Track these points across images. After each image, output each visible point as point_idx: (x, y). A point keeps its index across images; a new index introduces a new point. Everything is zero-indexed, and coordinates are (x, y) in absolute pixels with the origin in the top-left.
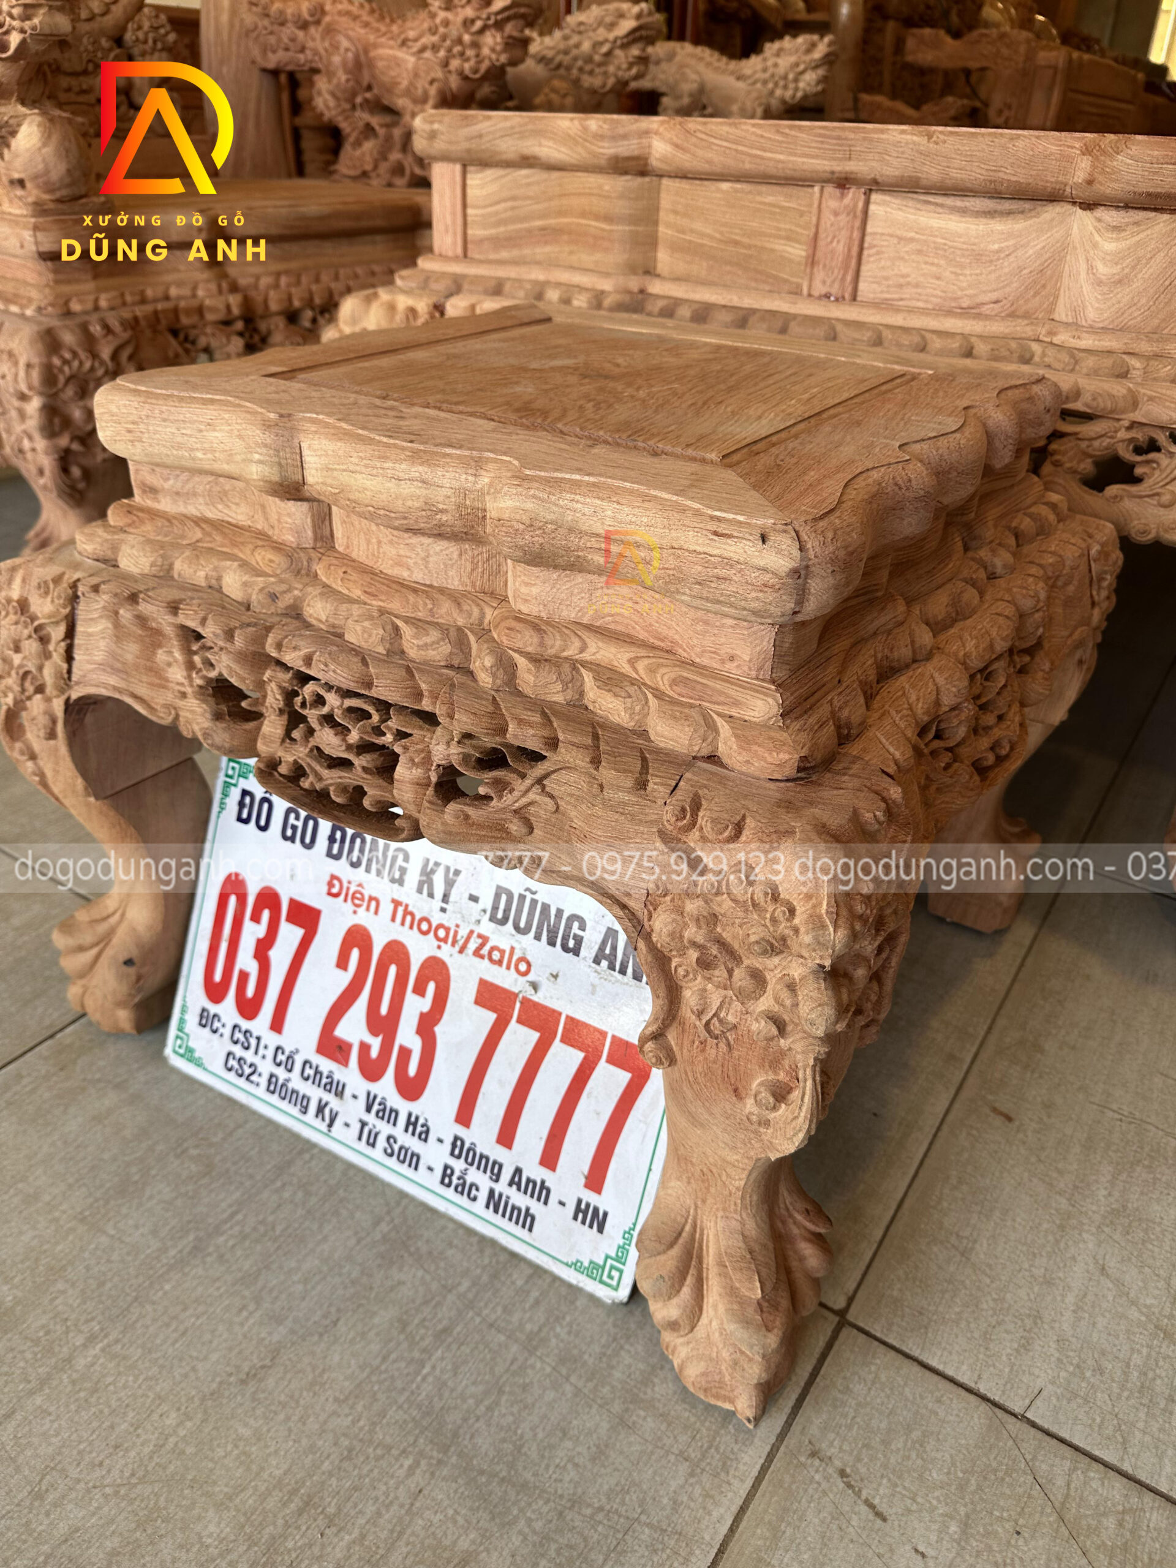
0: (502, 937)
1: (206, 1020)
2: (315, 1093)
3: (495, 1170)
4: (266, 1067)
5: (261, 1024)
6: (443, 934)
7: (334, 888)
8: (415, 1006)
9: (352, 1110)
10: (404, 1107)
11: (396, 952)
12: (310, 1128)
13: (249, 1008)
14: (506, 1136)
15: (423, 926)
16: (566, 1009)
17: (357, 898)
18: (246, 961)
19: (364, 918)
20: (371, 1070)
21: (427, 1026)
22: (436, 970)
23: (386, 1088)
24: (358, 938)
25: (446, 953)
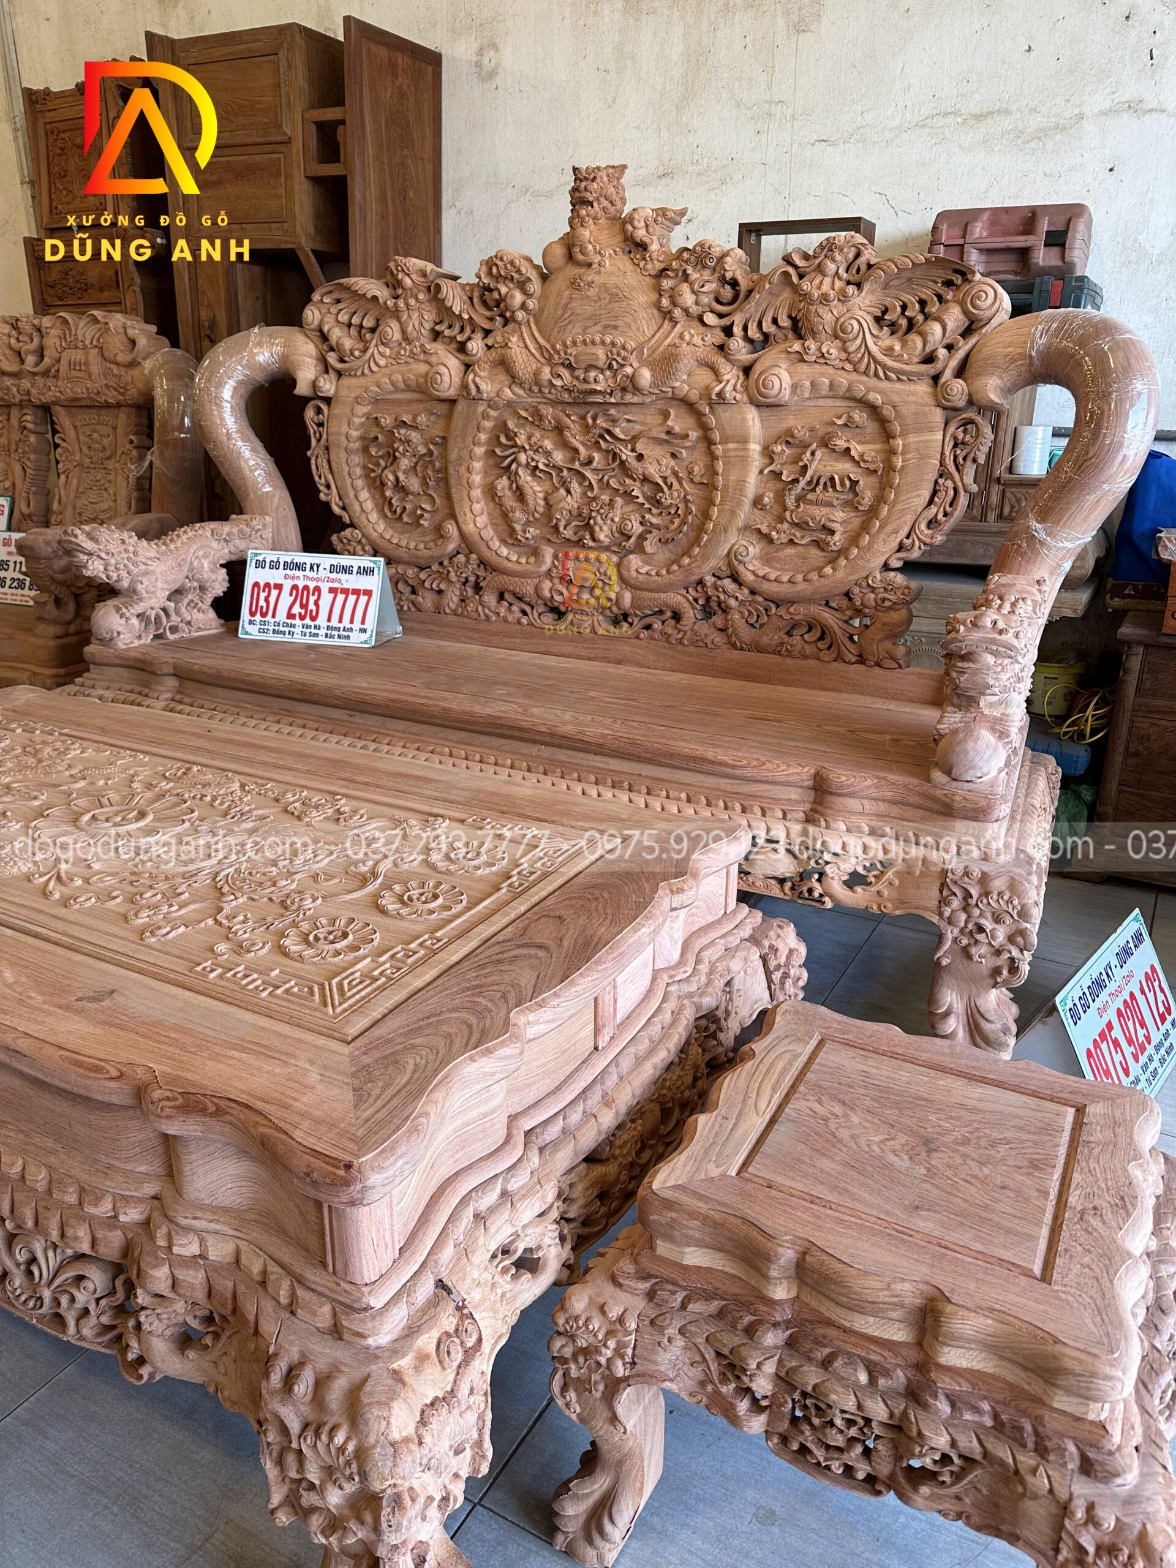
0: (334, 576)
1: (251, 622)
2: (287, 629)
3: (338, 629)
4: (271, 628)
5: (269, 618)
6: (318, 580)
7: (286, 577)
8: (312, 599)
9: (298, 630)
10: (312, 624)
11: (306, 588)
12: (287, 638)
13: (264, 615)
14: (340, 621)
15: (313, 579)
16: (351, 587)
17: (293, 578)
18: (262, 603)
19: (296, 582)
20: (302, 618)
21: (316, 603)
22: (317, 589)
23: (308, 621)
24: (295, 587)
25: (320, 584)
